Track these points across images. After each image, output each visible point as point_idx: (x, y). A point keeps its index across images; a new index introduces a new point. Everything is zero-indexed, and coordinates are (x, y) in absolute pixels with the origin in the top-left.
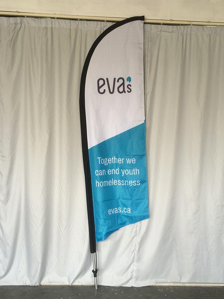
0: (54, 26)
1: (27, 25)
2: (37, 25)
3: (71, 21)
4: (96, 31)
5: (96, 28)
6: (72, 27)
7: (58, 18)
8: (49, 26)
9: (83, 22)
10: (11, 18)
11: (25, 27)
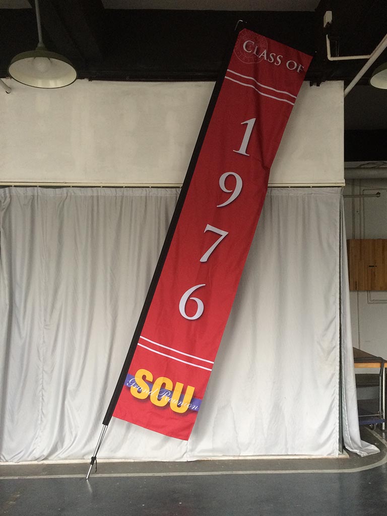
0: (100, 194)
1: (73, 194)
2: (83, 194)
3: (117, 189)
4: (141, 197)
5: (142, 193)
6: (118, 195)
7: (103, 187)
8: (95, 194)
9: (128, 189)
10: (57, 190)
11: (71, 196)
